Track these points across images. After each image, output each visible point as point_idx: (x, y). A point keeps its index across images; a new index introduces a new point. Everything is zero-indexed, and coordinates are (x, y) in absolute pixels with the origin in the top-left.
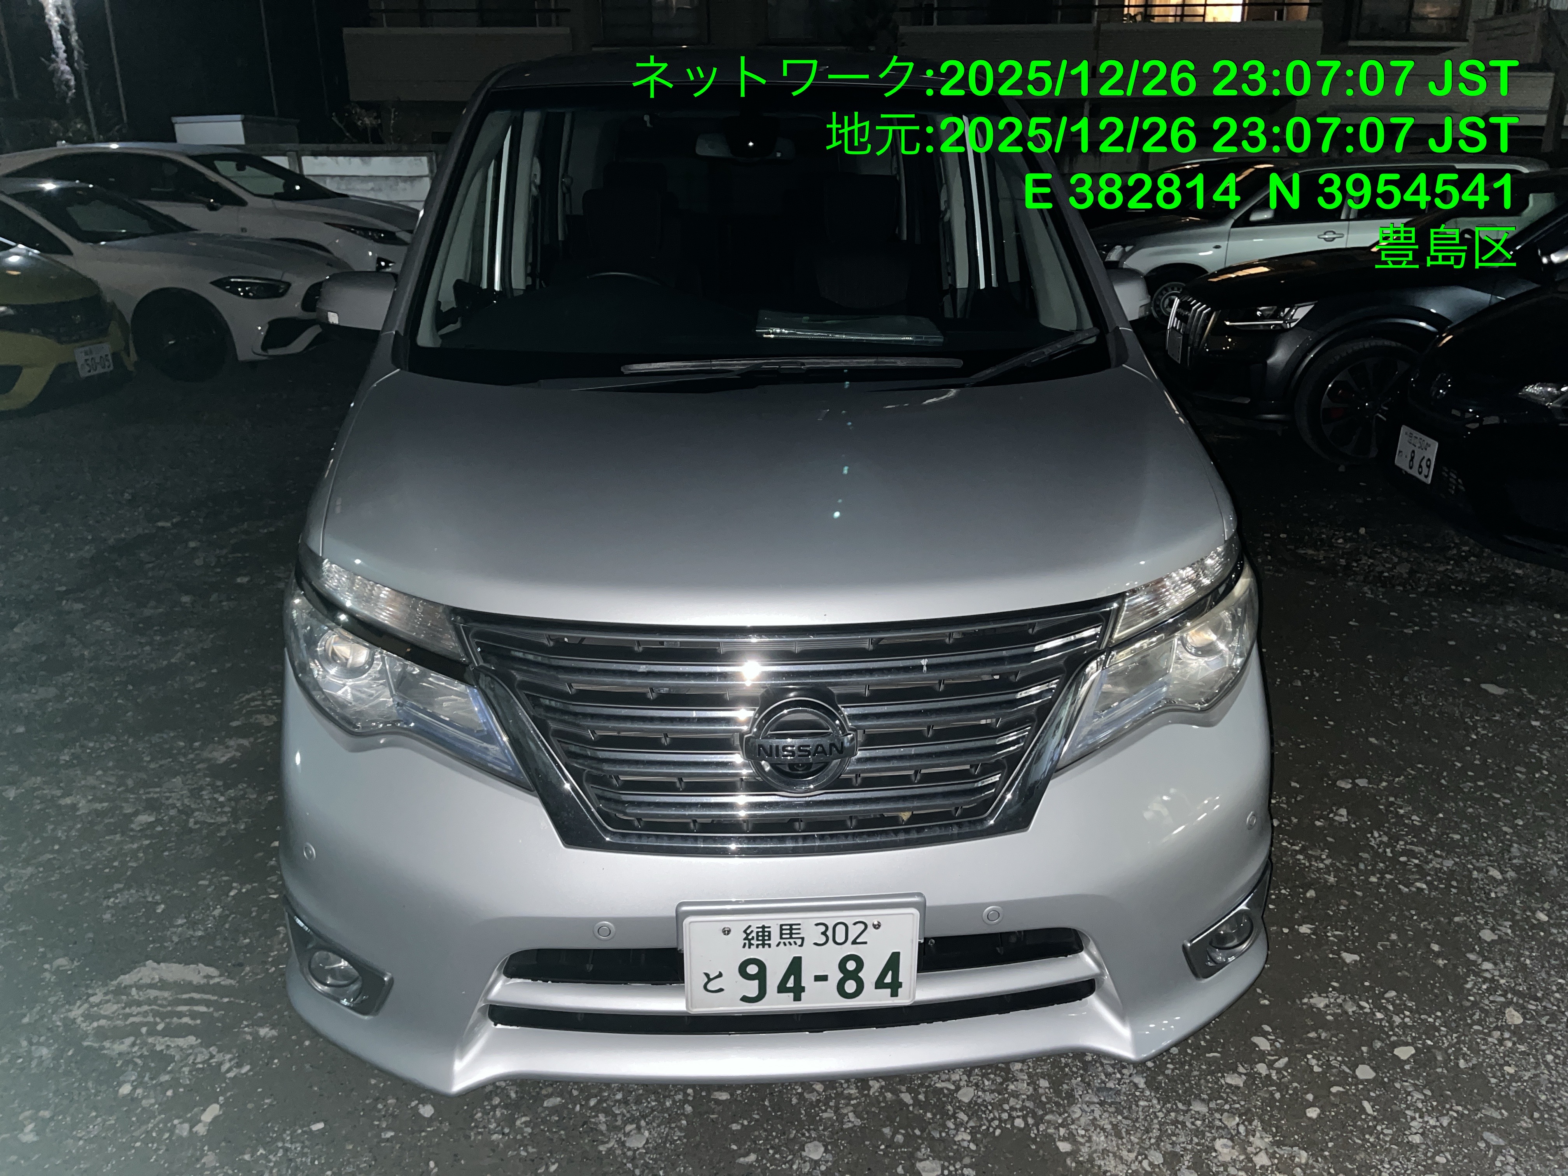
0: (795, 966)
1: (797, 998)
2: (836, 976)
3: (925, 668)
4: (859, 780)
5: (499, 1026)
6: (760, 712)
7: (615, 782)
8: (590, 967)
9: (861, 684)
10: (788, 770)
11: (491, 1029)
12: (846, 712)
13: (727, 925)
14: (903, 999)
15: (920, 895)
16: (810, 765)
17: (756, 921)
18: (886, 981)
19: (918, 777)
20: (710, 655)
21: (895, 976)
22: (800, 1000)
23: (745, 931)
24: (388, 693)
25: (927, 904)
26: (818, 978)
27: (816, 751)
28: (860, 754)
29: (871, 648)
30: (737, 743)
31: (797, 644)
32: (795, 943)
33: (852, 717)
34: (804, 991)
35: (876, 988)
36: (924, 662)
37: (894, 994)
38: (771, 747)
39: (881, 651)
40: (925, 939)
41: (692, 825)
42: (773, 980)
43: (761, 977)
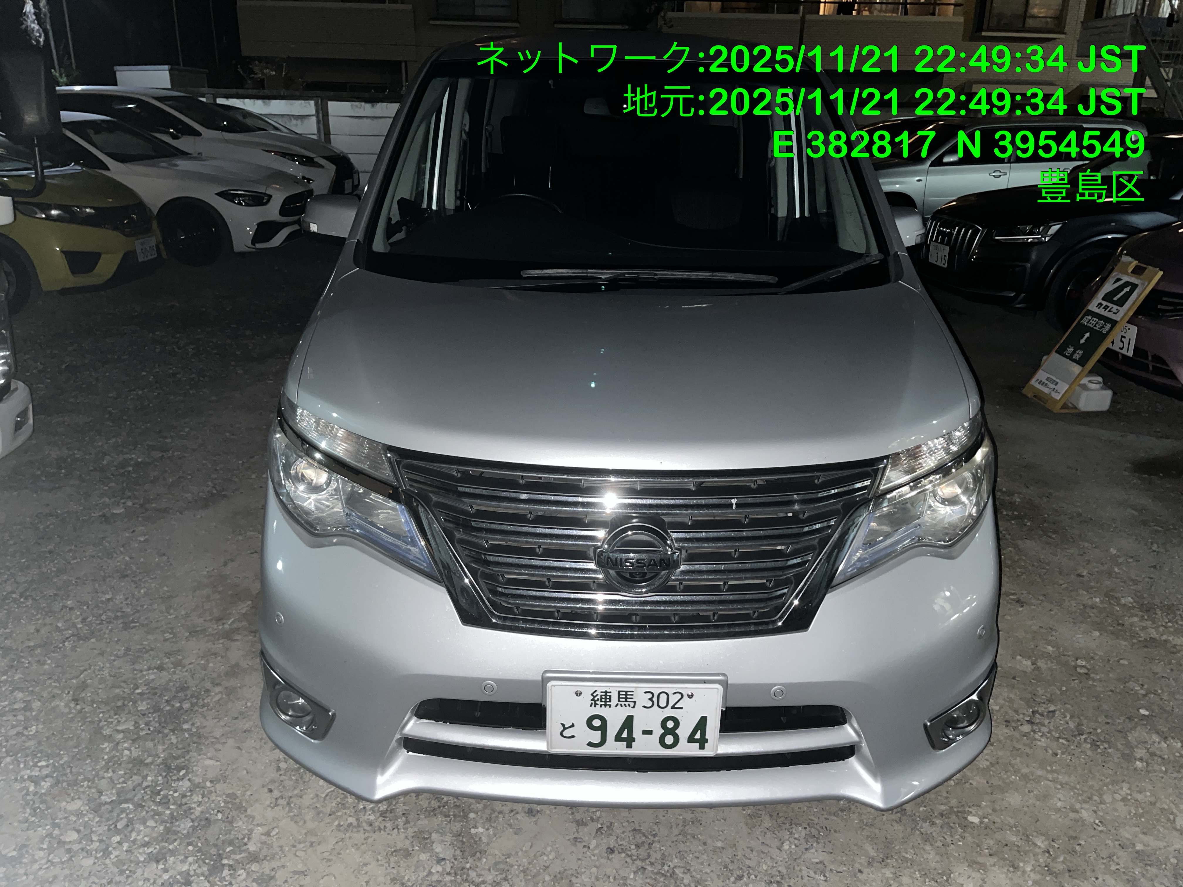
0: (629, 723)
1: (629, 746)
2: (659, 731)
3: (734, 506)
4: (682, 587)
5: (410, 753)
6: (609, 533)
7: (501, 578)
8: (478, 714)
9: (685, 516)
10: (628, 576)
11: (404, 755)
12: (674, 535)
13: (579, 689)
14: (708, 752)
15: (724, 675)
16: (645, 574)
17: (601, 687)
18: (696, 737)
19: (726, 587)
20: (575, 489)
21: (703, 734)
22: (631, 747)
23: (592, 695)
24: (340, 505)
25: (729, 682)
26: (645, 732)
27: (649, 565)
28: (683, 568)
29: (694, 489)
30: (592, 554)
31: (639, 483)
32: (629, 705)
33: (678, 540)
34: (634, 741)
35: (689, 742)
36: (734, 501)
37: (702, 747)
38: (616, 559)
39: (702, 491)
40: (726, 708)
41: (556, 614)
42: (612, 731)
43: (603, 729)
